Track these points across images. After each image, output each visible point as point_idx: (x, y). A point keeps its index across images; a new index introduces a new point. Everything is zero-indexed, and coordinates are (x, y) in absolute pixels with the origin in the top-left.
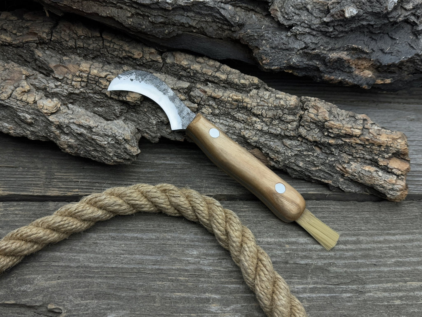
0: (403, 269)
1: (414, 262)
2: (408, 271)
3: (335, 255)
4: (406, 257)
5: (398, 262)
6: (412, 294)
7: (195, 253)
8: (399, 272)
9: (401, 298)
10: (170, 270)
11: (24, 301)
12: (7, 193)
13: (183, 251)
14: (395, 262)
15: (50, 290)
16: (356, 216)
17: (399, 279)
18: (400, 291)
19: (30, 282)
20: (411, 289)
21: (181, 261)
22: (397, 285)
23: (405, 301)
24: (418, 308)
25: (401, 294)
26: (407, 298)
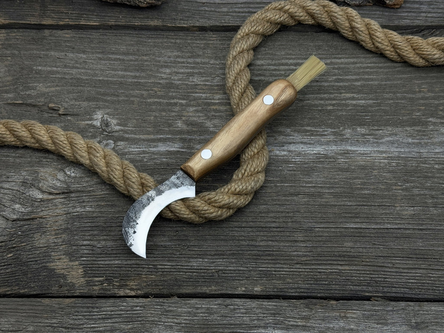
0: (341, 84)
1: (352, 79)
2: (345, 86)
3: (285, 73)
4: (347, 75)
5: (339, 79)
6: (344, 102)
7: (168, 71)
8: (337, 86)
9: (333, 105)
10: (146, 83)
11: (29, 101)
12: (7, 22)
13: (158, 69)
14: (336, 79)
15: (50, 94)
16: (310, 44)
17: (336, 91)
18: (334, 100)
19: (34, 88)
20: (344, 98)
21: (155, 77)
22: (332, 96)
23: (337, 107)
24: (346, 112)
25: (334, 102)
26: (339, 105)
